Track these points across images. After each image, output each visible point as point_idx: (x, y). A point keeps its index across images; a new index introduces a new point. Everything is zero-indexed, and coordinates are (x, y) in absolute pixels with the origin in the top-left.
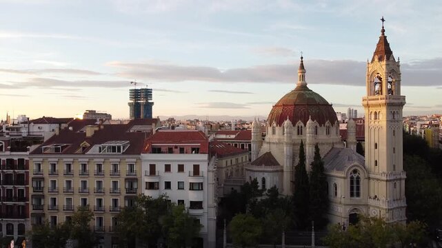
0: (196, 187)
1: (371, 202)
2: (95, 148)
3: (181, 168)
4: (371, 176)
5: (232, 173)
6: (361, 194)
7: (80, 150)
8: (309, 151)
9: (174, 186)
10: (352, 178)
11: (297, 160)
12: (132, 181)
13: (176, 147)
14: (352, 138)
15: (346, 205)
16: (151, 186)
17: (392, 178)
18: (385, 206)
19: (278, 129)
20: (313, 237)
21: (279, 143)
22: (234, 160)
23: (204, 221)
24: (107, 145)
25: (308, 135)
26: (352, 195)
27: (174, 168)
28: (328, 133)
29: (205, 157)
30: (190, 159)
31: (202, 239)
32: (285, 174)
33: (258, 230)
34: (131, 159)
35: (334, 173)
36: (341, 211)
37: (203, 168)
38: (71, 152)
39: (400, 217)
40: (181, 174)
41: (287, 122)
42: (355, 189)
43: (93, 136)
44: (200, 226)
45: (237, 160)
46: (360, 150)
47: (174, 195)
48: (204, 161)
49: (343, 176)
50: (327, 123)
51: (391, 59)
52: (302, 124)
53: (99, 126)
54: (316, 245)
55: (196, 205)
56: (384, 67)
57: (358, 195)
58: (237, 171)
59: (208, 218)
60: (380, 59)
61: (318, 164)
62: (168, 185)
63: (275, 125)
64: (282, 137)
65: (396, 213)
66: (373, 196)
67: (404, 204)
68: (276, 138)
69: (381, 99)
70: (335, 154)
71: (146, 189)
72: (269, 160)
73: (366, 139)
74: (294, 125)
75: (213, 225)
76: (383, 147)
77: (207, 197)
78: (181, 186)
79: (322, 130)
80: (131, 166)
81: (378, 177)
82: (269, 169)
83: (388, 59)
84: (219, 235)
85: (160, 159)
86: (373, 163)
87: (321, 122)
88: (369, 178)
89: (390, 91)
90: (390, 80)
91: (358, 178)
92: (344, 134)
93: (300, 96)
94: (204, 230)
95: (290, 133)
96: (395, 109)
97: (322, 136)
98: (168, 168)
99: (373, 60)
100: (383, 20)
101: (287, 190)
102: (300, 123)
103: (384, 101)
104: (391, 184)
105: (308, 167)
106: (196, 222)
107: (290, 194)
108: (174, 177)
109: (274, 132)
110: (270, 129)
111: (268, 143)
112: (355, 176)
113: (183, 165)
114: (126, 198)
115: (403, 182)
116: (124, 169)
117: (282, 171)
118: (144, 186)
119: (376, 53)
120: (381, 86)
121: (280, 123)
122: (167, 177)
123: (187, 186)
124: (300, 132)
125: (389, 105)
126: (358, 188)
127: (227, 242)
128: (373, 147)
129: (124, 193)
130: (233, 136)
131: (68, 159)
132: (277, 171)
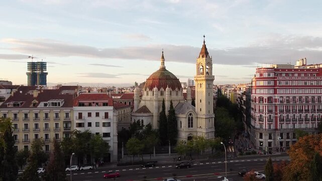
0: (106, 125)
1: (199, 130)
2: (42, 104)
3: (97, 115)
4: (198, 116)
5: (121, 119)
6: (194, 126)
7: (32, 105)
8: (167, 104)
9: (93, 125)
10: (189, 118)
11: (161, 110)
12: (67, 123)
13: (94, 103)
14: (189, 97)
15: (186, 132)
16: (80, 125)
17: (208, 117)
18: (204, 131)
19: (150, 93)
20: (170, 149)
21: (150, 100)
22: (123, 111)
23: (111, 144)
24: (50, 102)
25: (167, 96)
26: (189, 126)
27: (94, 114)
28: (177, 95)
29: (112, 108)
30: (102, 110)
31: (110, 154)
32: (154, 117)
33: (143, 146)
34: (67, 110)
35: (180, 116)
36: (183, 135)
37: (111, 114)
38: (27, 106)
39: (212, 136)
40: (98, 118)
41: (155, 89)
42: (190, 123)
43: (38, 97)
44: (109, 147)
45: (124, 111)
46: (193, 104)
47: (93, 130)
48: (111, 110)
49: (184, 116)
50: (177, 89)
51: (208, 57)
52: (163, 90)
53: (40, 90)
54: (171, 153)
55: (107, 135)
56: (205, 61)
57: (192, 127)
58: (124, 117)
59: (113, 142)
60: (203, 57)
61: (172, 111)
62: (90, 124)
63: (148, 90)
64: (152, 97)
65: (210, 134)
66: (199, 126)
67: (214, 130)
68: (149, 97)
69: (203, 77)
70: (181, 106)
71: (77, 127)
72: (145, 110)
73: (196, 98)
74: (159, 90)
75: (116, 145)
76: (204, 102)
77: (113, 130)
78: (97, 124)
79: (174, 93)
80: (67, 114)
81: (201, 117)
82: (146, 115)
83: (206, 57)
84: (119, 152)
85: (85, 110)
86: (199, 110)
87: (173, 89)
88: (197, 118)
89: (207, 73)
90: (207, 67)
91: (192, 118)
92: (185, 95)
93: (162, 74)
94: (111, 149)
95: (157, 95)
96: (210, 82)
97: (174, 96)
98: (90, 115)
99: (199, 57)
100: (204, 36)
101: (155, 126)
102: (162, 89)
103: (204, 78)
104: (208, 120)
105: (167, 113)
106: (106, 145)
107: (157, 128)
108: (93, 120)
109: (147, 94)
110: (145, 93)
111: (144, 100)
112: (190, 117)
113: (99, 113)
114: (64, 133)
115: (213, 119)
116: (62, 116)
117: (153, 116)
118: (75, 125)
119: (201, 53)
120: (203, 70)
121: (151, 89)
122: (89, 120)
123: (101, 125)
124: (162, 94)
125: (207, 80)
126: (192, 123)
127: (124, 155)
128: (199, 101)
129: (63, 130)
130: (119, 97)
131: (26, 111)
132: (150, 116)
